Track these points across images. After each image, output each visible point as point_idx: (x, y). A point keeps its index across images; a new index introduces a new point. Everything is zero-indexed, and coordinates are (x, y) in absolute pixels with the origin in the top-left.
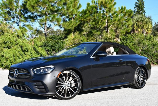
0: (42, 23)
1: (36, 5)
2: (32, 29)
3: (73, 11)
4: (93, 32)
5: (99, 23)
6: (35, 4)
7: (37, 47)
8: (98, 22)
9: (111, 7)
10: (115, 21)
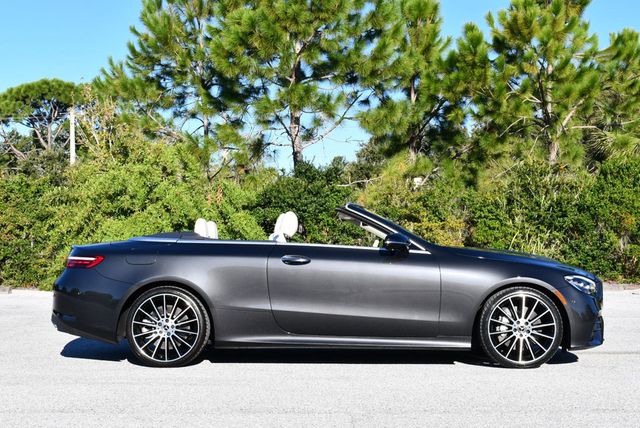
0: (266, 118)
1: (241, 50)
2: (238, 140)
3: (398, 61)
4: (483, 143)
5: (504, 108)
6: (235, 45)
7: (230, 209)
8: (497, 104)
9: (545, 39)
10: (568, 97)
